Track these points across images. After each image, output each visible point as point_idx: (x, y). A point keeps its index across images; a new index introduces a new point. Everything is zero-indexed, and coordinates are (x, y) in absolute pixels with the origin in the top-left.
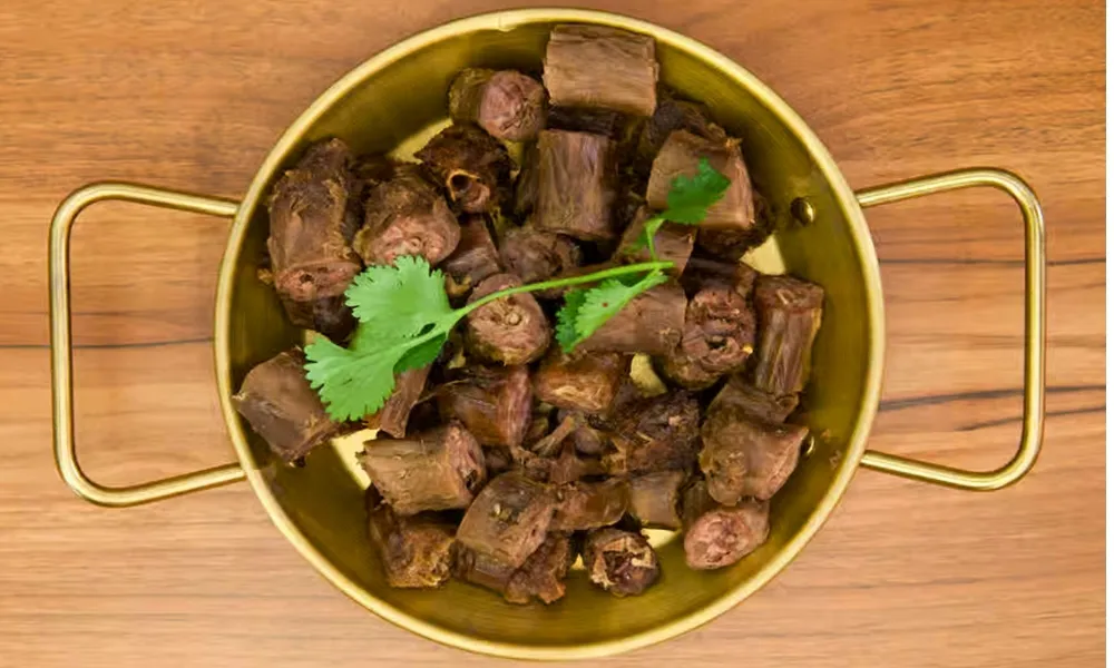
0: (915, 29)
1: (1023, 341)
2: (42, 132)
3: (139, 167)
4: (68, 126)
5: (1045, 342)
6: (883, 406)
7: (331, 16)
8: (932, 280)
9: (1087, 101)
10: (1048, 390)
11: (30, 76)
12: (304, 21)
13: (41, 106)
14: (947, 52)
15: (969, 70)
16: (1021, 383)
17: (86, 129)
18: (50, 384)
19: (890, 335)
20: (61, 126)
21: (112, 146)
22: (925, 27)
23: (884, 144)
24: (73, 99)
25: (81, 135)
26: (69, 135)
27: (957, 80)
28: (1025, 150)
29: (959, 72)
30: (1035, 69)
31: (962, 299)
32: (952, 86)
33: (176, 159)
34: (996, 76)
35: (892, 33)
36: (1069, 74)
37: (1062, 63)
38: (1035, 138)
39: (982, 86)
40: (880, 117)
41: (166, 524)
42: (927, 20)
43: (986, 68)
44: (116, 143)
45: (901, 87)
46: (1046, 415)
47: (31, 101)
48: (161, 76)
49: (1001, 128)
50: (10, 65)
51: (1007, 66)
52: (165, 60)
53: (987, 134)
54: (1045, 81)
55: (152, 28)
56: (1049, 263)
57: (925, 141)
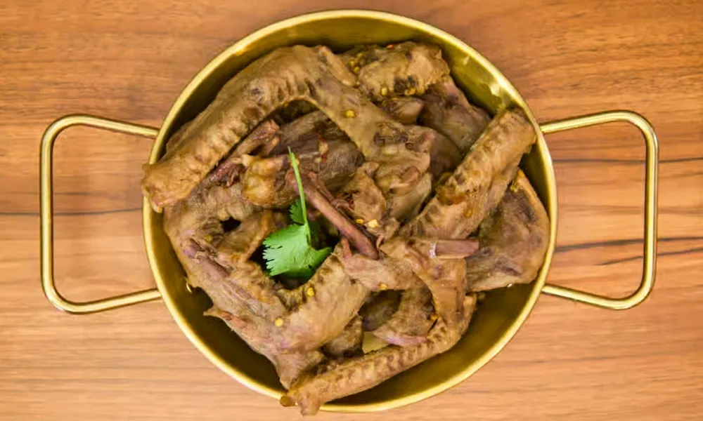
0: (571, 17)
2: (34, 82)
3: (92, 103)
4: (47, 78)
5: (658, 211)
6: (558, 249)
7: (211, 10)
8: (585, 172)
9: (678, 61)
10: (658, 240)
11: (25, 47)
12: (195, 13)
13: (29, 65)
14: (590, 32)
15: (605, 43)
16: (641, 236)
17: (59, 80)
18: (39, 237)
20: (43, 78)
21: (76, 91)
22: (578, 16)
23: (554, 88)
25: (57, 83)
26: (50, 83)
27: (598, 48)
28: (640, 91)
29: (599, 44)
30: (646, 42)
33: (114, 98)
34: (622, 46)
35: (558, 20)
36: (668, 45)
37: (663, 38)
39: (614, 52)
40: (550, 72)
41: (111, 323)
42: (579, 12)
43: (617, 41)
44: (78, 88)
45: (563, 53)
46: (657, 255)
47: (24, 62)
48: (105, 47)
49: (625, 79)
50: (13, 40)
51: (629, 40)
52: (108, 38)
53: (617, 82)
54: (653, 50)
55: (100, 17)
56: (660, 162)
57: (579, 86)
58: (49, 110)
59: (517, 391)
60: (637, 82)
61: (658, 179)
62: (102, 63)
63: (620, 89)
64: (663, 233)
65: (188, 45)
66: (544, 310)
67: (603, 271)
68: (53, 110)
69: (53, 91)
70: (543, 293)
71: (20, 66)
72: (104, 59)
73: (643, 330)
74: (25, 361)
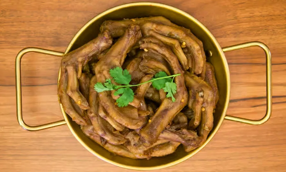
0: (240, 4)
1: (266, 84)
2: (16, 30)
4: (23, 29)
5: (272, 85)
6: (231, 101)
9: (284, 22)
10: (273, 97)
11: (12, 16)
12: (83, 2)
13: (15, 24)
14: (247, 10)
15: (254, 14)
16: (266, 95)
17: (28, 30)
19: (232, 83)
20: (20, 29)
21: (33, 34)
23: (232, 33)
24: (24, 22)
25: (26, 31)
26: (23, 31)
27: (250, 17)
28: (269, 35)
29: (251, 15)
30: (271, 14)
31: (252, 73)
32: (249, 18)
33: (50, 37)
34: (261, 16)
35: (234, 5)
36: (279, 15)
37: (277, 12)
38: (271, 32)
39: (257, 19)
42: (243, 2)
43: (258, 14)
44: (35, 33)
45: (236, 19)
46: (272, 104)
47: (13, 22)
48: (46, 16)
49: (262, 29)
50: (8, 13)
51: (264, 13)
52: (47, 12)
53: (258, 31)
54: (274, 17)
55: (44, 4)
56: (272, 64)
57: (243, 33)
58: (21, 42)
59: (217, 160)
60: (268, 31)
61: (272, 72)
62: (44, 23)
63: (259, 34)
64: (274, 94)
65: (80, 15)
66: (226, 126)
67: (253, 110)
68: (25, 42)
69: (24, 34)
70: (225, 119)
71: (11, 24)
72: (45, 21)
73: (269, 134)
74: (13, 147)
